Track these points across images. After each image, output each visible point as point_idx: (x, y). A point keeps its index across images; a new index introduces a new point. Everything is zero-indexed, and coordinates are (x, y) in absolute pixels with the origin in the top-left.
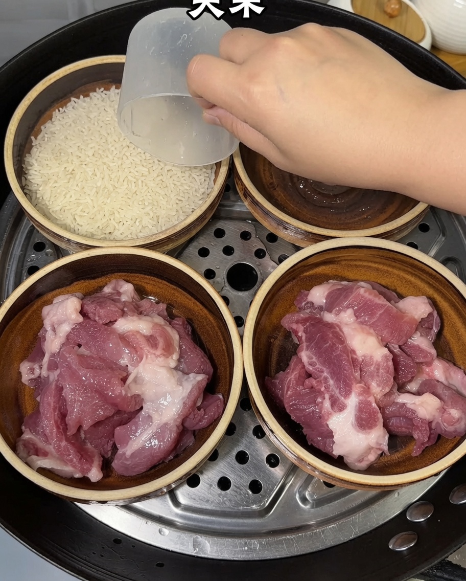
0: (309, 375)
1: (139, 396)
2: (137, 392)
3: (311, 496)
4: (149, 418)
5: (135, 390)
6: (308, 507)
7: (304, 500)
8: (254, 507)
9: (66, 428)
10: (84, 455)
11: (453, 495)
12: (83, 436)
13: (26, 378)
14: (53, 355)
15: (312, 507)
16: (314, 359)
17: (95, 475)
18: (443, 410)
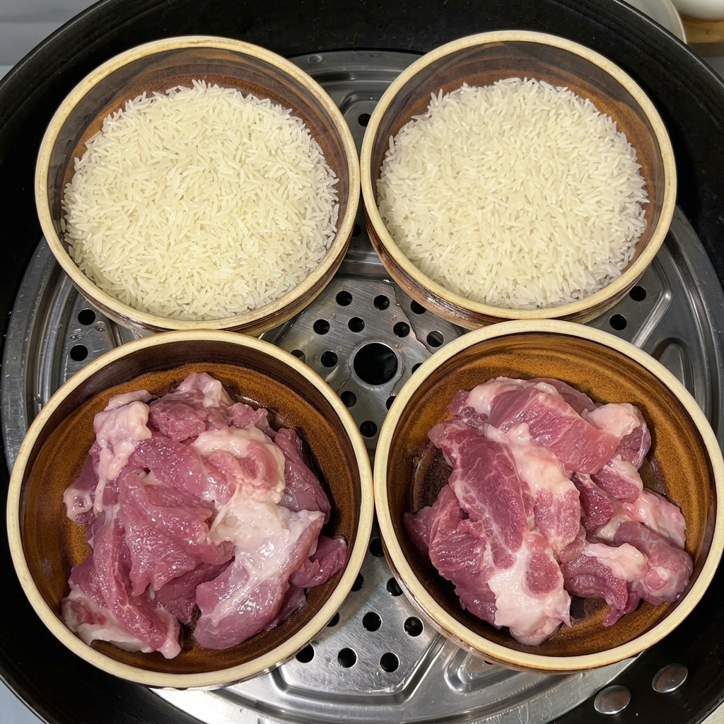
0: (465, 515)
1: (229, 543)
2: (227, 539)
3: (465, 676)
4: (244, 572)
5: (224, 535)
6: (461, 690)
7: (455, 680)
8: (388, 690)
9: (130, 587)
10: (155, 622)
11: (656, 681)
12: (152, 596)
13: (72, 512)
14: (111, 483)
15: (467, 690)
16: (473, 494)
17: (170, 649)
18: (647, 568)
